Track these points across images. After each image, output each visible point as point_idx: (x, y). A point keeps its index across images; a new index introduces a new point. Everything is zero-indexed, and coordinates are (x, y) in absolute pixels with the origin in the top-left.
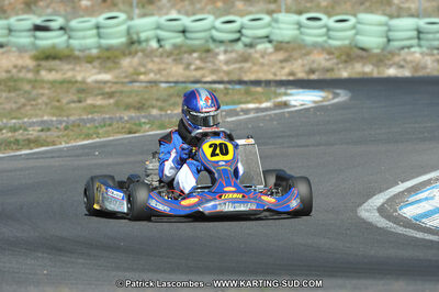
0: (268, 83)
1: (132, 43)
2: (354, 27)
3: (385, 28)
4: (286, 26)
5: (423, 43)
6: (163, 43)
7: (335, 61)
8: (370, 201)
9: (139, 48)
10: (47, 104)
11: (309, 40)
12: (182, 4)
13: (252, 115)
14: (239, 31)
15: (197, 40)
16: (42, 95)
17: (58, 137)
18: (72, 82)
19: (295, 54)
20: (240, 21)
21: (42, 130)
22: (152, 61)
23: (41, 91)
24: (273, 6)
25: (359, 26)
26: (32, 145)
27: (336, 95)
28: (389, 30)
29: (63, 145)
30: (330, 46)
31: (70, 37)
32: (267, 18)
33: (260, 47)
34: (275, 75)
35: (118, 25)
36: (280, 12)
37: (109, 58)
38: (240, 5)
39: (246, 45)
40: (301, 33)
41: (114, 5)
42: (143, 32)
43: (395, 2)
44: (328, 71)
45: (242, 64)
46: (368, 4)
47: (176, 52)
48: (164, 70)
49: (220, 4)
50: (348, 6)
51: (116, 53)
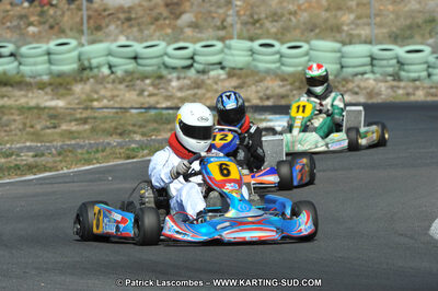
1: (84, 69)
2: (307, 54)
3: (338, 55)
4: (238, 52)
5: (376, 69)
6: (114, 69)
7: (289, 87)
9: (91, 74)
10: (21, 130)
11: (262, 66)
12: (129, 30)
14: (192, 58)
15: (149, 66)
16: (15, 120)
17: (56, 162)
18: (38, 108)
19: (249, 80)
20: (192, 47)
22: (105, 88)
23: (12, 117)
24: (222, 33)
29: (65, 171)
30: (283, 72)
31: (20, 64)
32: (219, 45)
33: (212, 73)
35: (69, 51)
36: (231, 38)
37: (61, 84)
38: (188, 32)
39: (198, 72)
40: (254, 60)
41: (62, 32)
42: (95, 58)
43: (345, 28)
44: (283, 97)
45: (196, 91)
46: (317, 31)
47: (128, 79)
48: (117, 96)
49: (169, 31)
50: (297, 33)
51: (69, 80)
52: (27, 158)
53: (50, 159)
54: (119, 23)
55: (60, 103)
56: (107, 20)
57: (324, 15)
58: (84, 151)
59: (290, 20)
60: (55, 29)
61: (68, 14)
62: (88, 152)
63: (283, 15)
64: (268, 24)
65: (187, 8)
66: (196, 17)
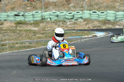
1: (43, 19)
2: (106, 15)
3: (115, 15)
4: (86, 14)
6: (51, 19)
7: (101, 24)
9: (45, 21)
10: (25, 36)
11: (93, 18)
12: (56, 8)
13: (88, 39)
14: (73, 16)
15: (61, 18)
16: (24, 34)
18: (30, 30)
19: (90, 22)
20: (73, 13)
23: (23, 33)
24: (82, 9)
27: (109, 33)
30: (99, 20)
31: (25, 18)
32: (81, 12)
33: (79, 20)
34: (84, 28)
36: (85, 10)
37: (36, 24)
38: (72, 8)
40: (91, 16)
41: (37, 9)
42: (46, 16)
43: (117, 7)
44: (99, 27)
45: (75, 25)
46: (109, 8)
47: (56, 22)
48: (52, 27)
49: (67, 8)
50: (103, 9)
51: (39, 22)
52: (27, 44)
53: (34, 45)
54: (53, 6)
55: (36, 29)
56: (49, 5)
57: (111, 3)
58: (43, 42)
59: (101, 5)
60: (35, 8)
61: (38, 4)
62: (44, 43)
63: (99, 4)
64: (95, 6)
65: (72, 2)
66: (74, 4)
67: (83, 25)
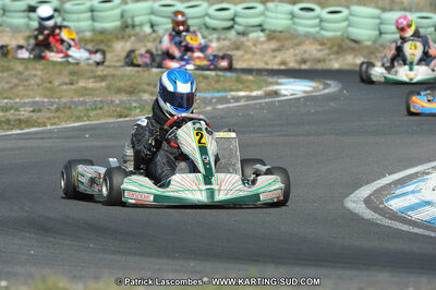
0: (259, 72)
1: (127, 27)
2: (346, 19)
3: (378, 21)
4: (278, 17)
6: (155, 28)
7: (326, 52)
8: (357, 192)
9: (132, 32)
10: (38, 85)
11: (301, 30)
13: (242, 103)
14: (233, 20)
16: (35, 76)
17: (49, 118)
19: (288, 44)
20: (234, 9)
21: (33, 111)
23: (34, 72)
25: (352, 18)
26: (23, 125)
27: (326, 86)
28: (381, 23)
29: (49, 127)
30: (322, 36)
31: (64, 20)
32: (260, 8)
33: (253, 35)
34: (267, 63)
35: (112, 9)
36: (273, 1)
37: (102, 41)
39: (238, 34)
40: (294, 23)
42: (138, 16)
44: (319, 61)
45: (235, 52)
51: (110, 37)
52: (24, 113)
58: (84, 108)
62: (86, 110)
67: (264, 54)
